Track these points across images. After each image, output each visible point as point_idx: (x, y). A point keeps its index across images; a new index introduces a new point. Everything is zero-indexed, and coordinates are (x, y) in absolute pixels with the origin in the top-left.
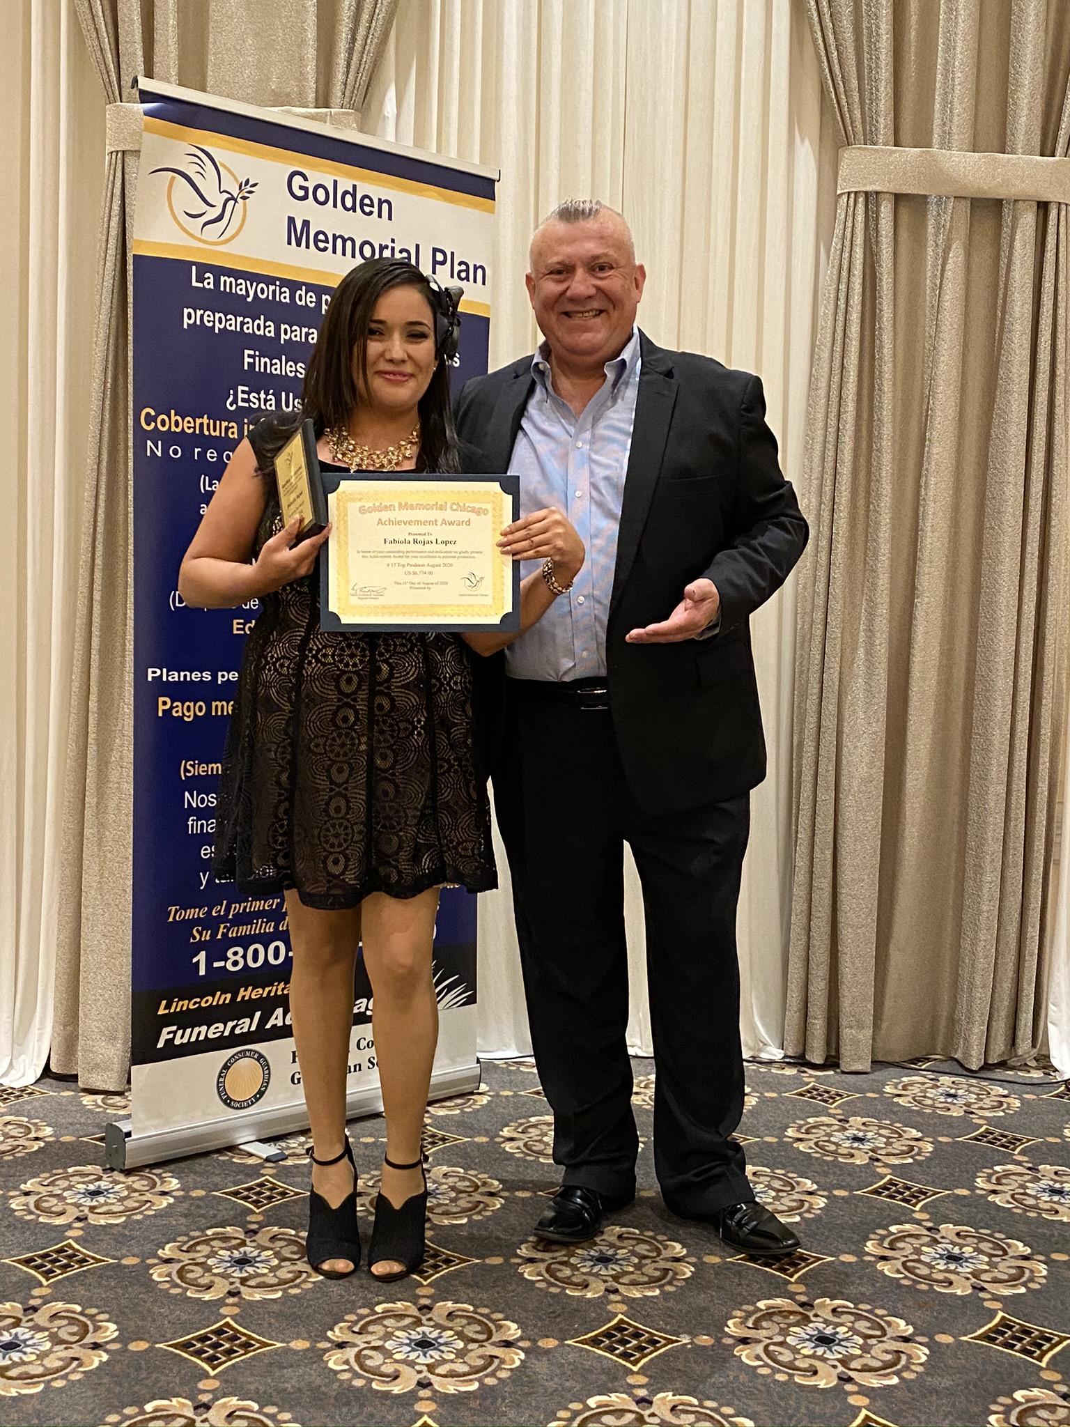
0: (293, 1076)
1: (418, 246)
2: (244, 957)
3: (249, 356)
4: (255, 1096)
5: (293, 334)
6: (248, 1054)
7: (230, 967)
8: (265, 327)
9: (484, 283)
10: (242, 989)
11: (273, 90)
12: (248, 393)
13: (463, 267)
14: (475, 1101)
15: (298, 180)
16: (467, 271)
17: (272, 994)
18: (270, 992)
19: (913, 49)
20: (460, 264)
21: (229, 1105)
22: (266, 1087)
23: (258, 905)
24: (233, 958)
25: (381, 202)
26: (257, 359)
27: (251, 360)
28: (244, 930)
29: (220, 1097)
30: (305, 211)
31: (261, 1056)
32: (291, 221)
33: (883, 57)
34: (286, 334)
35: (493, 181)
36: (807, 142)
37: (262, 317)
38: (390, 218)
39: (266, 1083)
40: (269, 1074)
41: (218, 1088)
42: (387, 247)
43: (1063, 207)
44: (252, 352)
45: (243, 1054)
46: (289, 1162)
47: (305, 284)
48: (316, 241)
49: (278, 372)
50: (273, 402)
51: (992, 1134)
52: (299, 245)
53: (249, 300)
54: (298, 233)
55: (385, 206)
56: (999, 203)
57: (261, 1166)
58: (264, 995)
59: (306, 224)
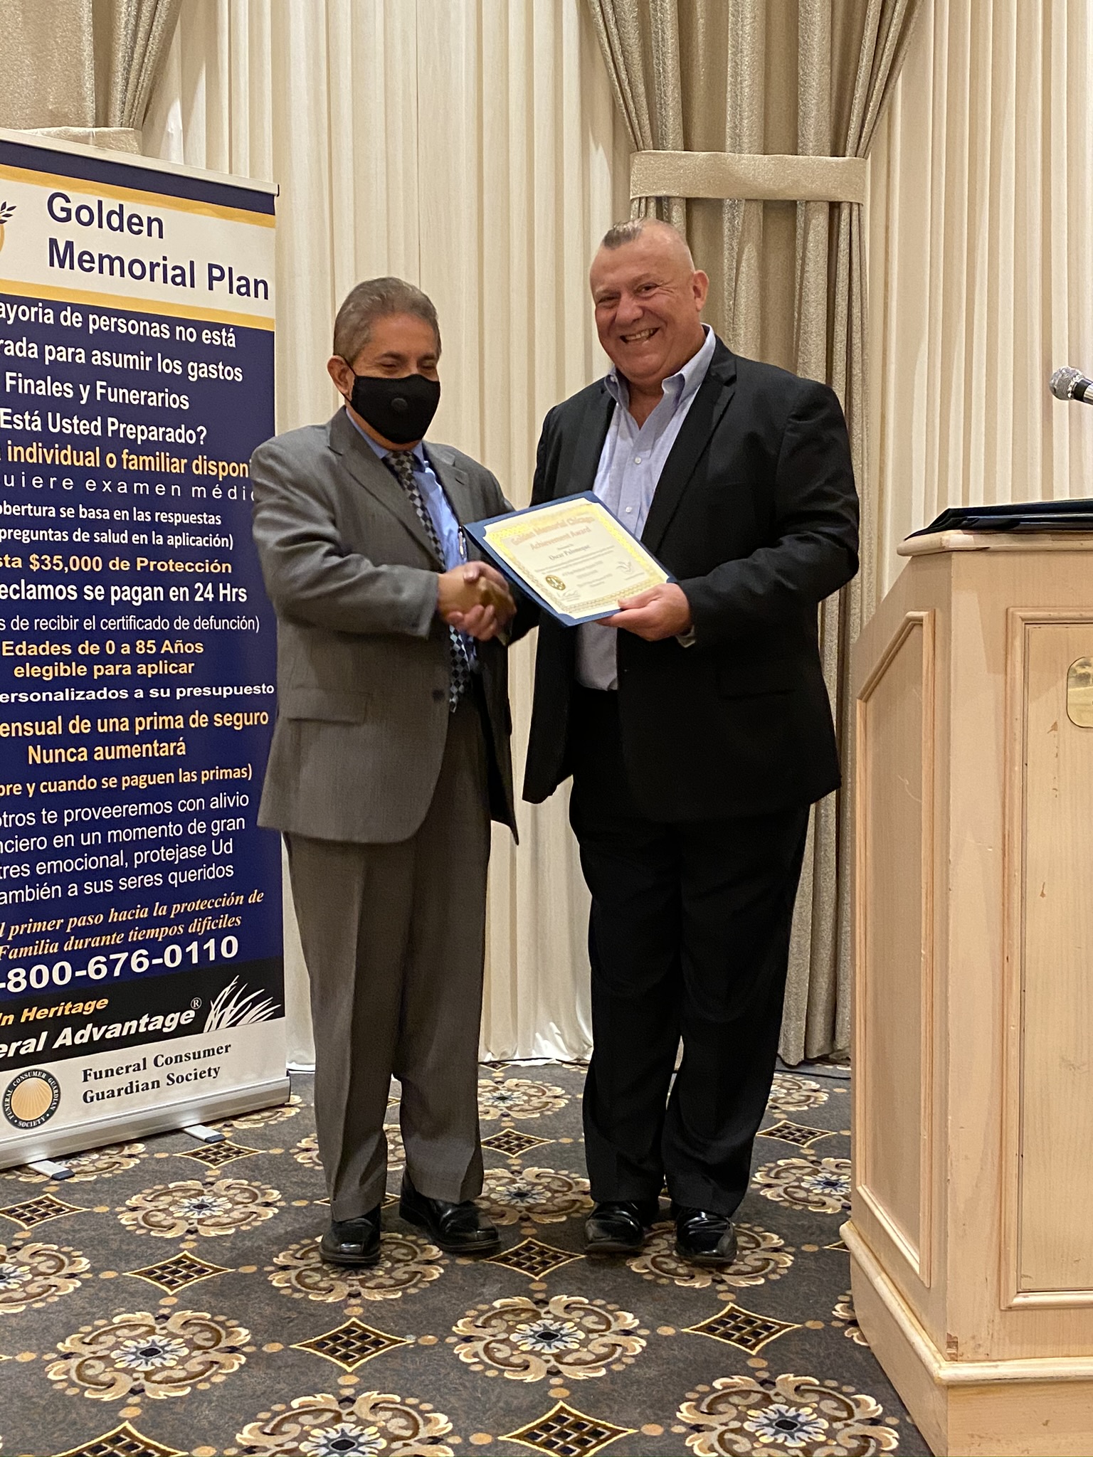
0: (86, 1094)
1: (192, 263)
2: (27, 978)
3: (11, 378)
4: (45, 1115)
5: (59, 355)
6: (35, 1074)
7: (11, 988)
8: (28, 349)
9: (266, 297)
10: (26, 1010)
11: (51, 111)
12: (12, 415)
13: (243, 282)
14: (284, 1113)
15: (59, 202)
16: (247, 286)
17: (59, 1014)
18: (56, 1012)
19: (701, 52)
20: (239, 279)
21: (16, 1125)
22: (57, 1106)
23: (39, 927)
24: (14, 980)
25: (150, 221)
26: (20, 380)
27: (14, 382)
28: (26, 951)
29: (7, 1117)
30: (68, 232)
31: (49, 1076)
32: (53, 242)
33: (669, 62)
34: (50, 355)
35: (273, 196)
36: (601, 148)
37: (24, 339)
38: (161, 236)
39: (56, 1102)
40: (59, 1093)
41: (4, 1108)
42: (158, 265)
43: (855, 207)
44: (14, 374)
45: (30, 1074)
46: (75, 1180)
47: (70, 304)
48: (81, 261)
49: (44, 393)
50: (39, 423)
51: (788, 1128)
52: (62, 265)
53: (10, 322)
54: (61, 254)
55: (155, 225)
56: (793, 204)
57: (46, 1184)
58: (51, 1016)
59: (69, 245)
